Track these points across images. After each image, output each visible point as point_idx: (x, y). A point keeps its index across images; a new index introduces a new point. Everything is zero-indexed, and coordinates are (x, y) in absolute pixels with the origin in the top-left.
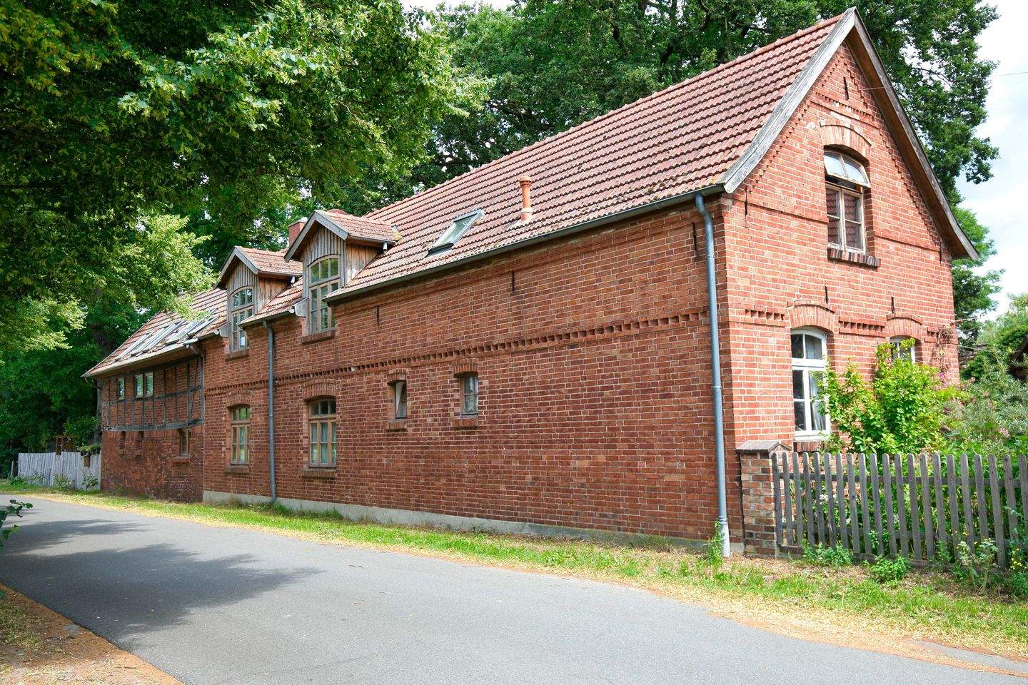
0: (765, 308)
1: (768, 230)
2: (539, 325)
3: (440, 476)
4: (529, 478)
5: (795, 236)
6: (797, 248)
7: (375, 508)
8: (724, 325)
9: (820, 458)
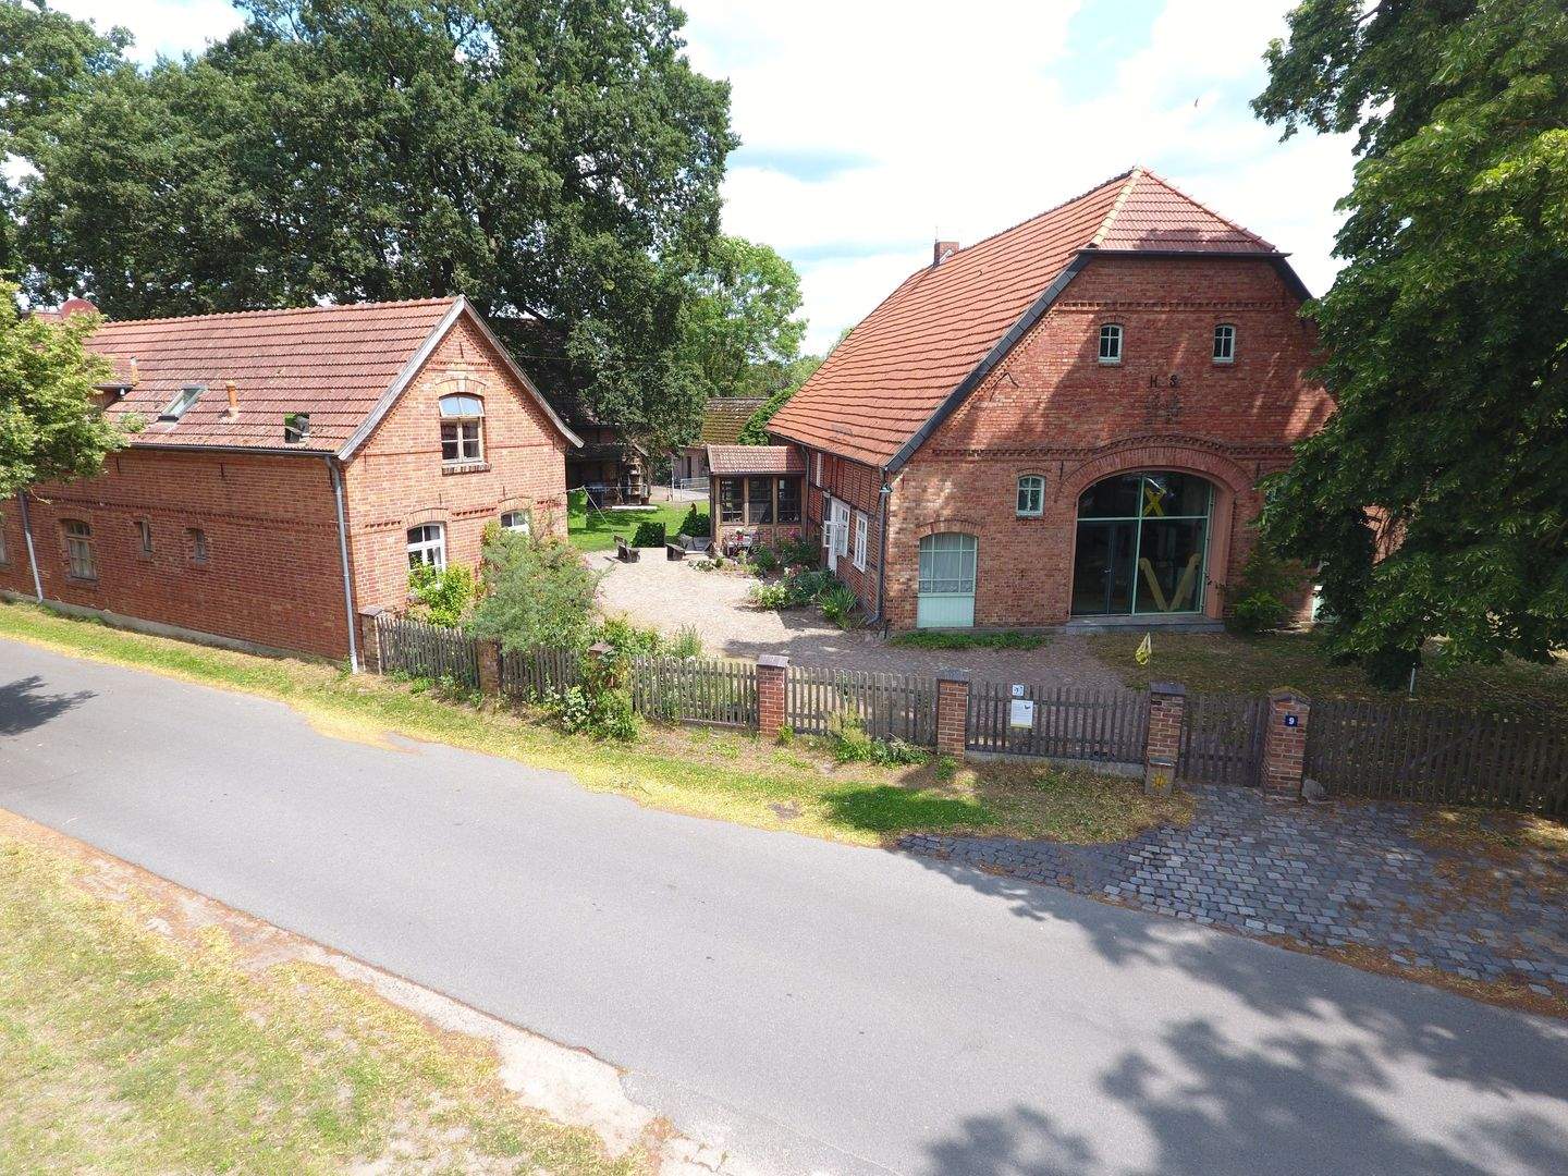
0: (384, 520)
1: (387, 468)
2: (243, 507)
3: (184, 602)
4: (245, 612)
5: (411, 466)
6: (412, 474)
7: (136, 619)
8: (348, 537)
9: (403, 621)
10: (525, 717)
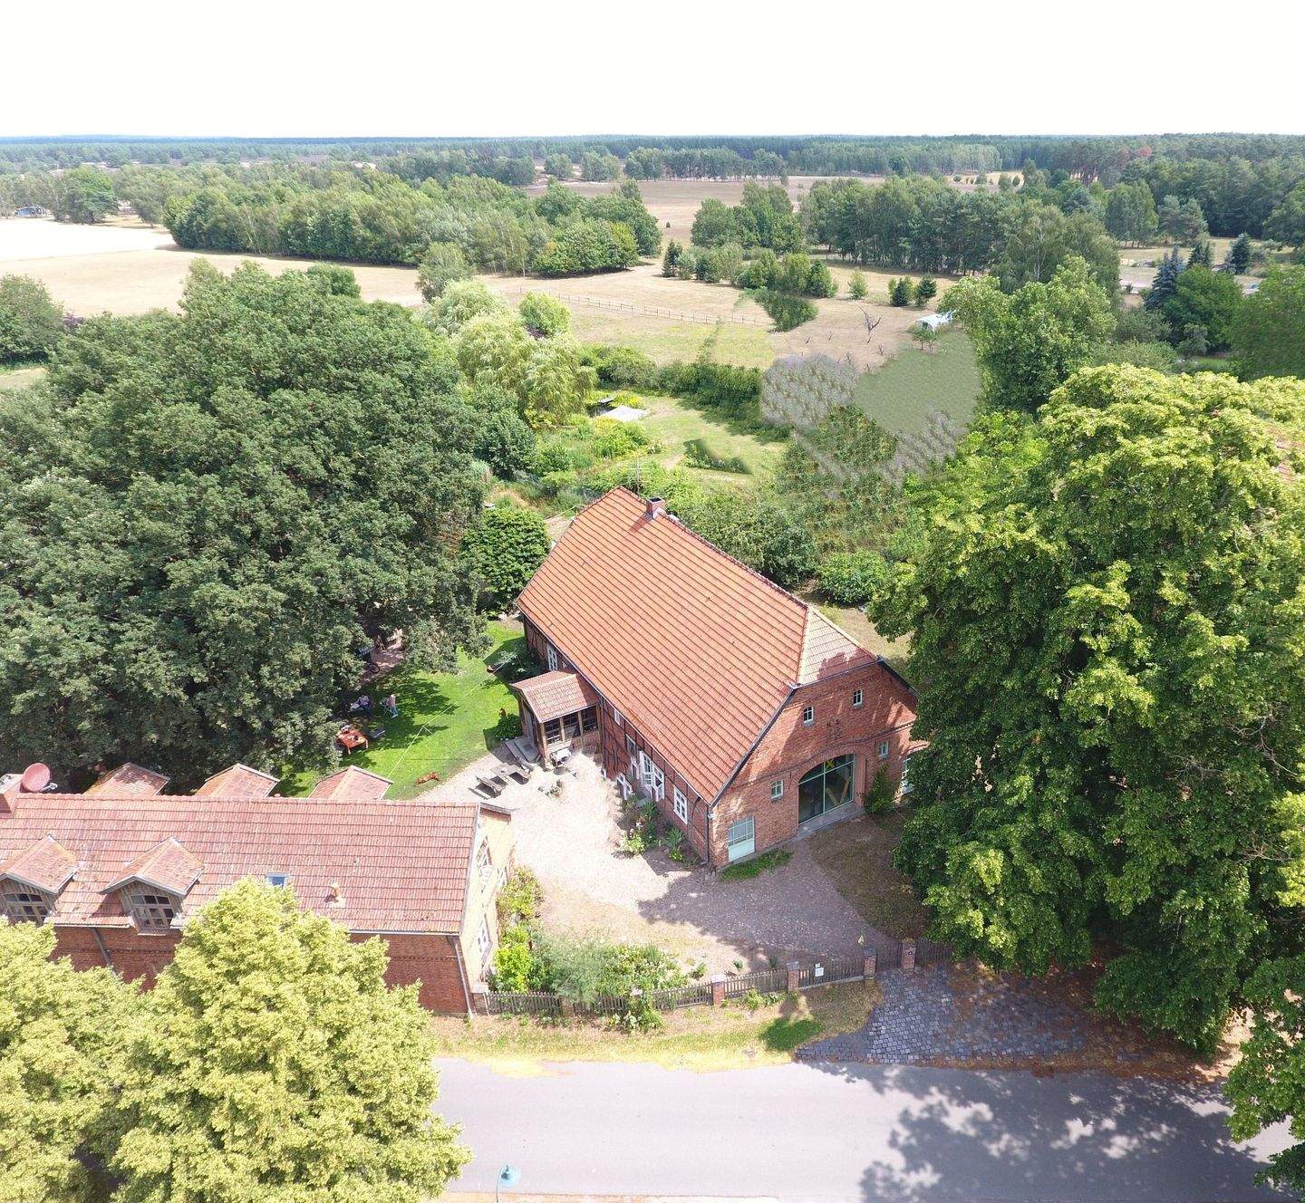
10: (599, 1027)
